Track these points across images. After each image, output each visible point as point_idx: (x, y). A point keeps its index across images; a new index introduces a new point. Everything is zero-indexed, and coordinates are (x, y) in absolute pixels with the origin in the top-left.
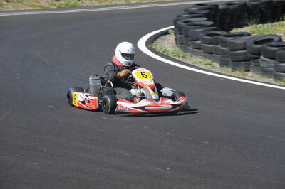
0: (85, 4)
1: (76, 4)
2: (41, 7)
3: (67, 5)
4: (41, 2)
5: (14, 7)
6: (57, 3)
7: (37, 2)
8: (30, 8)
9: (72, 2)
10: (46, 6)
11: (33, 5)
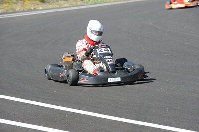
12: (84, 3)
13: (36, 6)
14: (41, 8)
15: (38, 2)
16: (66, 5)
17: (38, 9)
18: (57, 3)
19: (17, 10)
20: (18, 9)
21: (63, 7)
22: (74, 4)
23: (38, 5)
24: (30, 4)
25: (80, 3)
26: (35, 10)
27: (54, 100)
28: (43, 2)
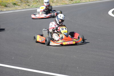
0: (83, 2)
1: (79, 2)
2: (66, 4)
3: (76, 2)
4: (66, 2)
5: (55, 4)
6: (72, 2)
7: (64, 2)
8: (62, 5)
9: (78, 1)
10: (68, 3)
11: (63, 3)
14: (5, 10)
15: (3, 7)
16: (19, 8)
17: (3, 10)
18: (14, 7)
21: (18, 9)
22: (24, 7)
23: (3, 8)
25: (28, 7)
26: (1, 11)
28: (6, 6)
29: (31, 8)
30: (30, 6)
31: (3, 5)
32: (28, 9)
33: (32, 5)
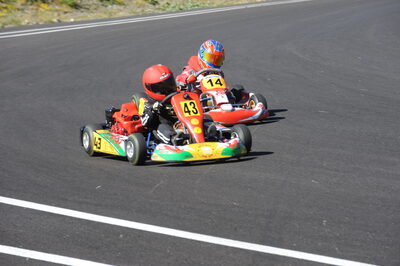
12: (159, 9)
13: (63, 16)
14: (72, 20)
15: (65, 8)
16: (121, 14)
17: (67, 21)
18: (104, 9)
19: (23, 24)
20: (27, 21)
21: (116, 16)
22: (139, 10)
23: (66, 13)
24: (50, 10)
25: (150, 9)
26: (60, 23)
27: (96, 205)
28: (75, 6)
29: (160, 12)
30: (157, 6)
31: (66, 3)
32: (150, 15)
33: (165, 2)
